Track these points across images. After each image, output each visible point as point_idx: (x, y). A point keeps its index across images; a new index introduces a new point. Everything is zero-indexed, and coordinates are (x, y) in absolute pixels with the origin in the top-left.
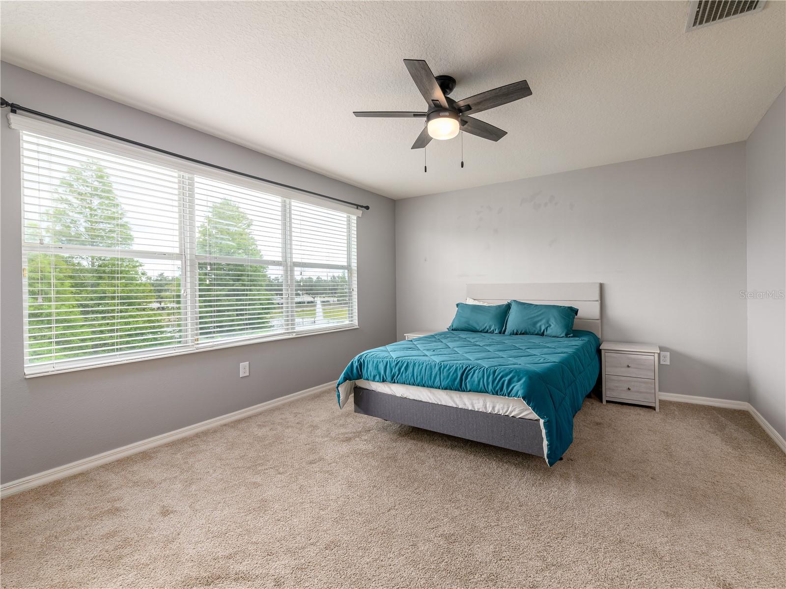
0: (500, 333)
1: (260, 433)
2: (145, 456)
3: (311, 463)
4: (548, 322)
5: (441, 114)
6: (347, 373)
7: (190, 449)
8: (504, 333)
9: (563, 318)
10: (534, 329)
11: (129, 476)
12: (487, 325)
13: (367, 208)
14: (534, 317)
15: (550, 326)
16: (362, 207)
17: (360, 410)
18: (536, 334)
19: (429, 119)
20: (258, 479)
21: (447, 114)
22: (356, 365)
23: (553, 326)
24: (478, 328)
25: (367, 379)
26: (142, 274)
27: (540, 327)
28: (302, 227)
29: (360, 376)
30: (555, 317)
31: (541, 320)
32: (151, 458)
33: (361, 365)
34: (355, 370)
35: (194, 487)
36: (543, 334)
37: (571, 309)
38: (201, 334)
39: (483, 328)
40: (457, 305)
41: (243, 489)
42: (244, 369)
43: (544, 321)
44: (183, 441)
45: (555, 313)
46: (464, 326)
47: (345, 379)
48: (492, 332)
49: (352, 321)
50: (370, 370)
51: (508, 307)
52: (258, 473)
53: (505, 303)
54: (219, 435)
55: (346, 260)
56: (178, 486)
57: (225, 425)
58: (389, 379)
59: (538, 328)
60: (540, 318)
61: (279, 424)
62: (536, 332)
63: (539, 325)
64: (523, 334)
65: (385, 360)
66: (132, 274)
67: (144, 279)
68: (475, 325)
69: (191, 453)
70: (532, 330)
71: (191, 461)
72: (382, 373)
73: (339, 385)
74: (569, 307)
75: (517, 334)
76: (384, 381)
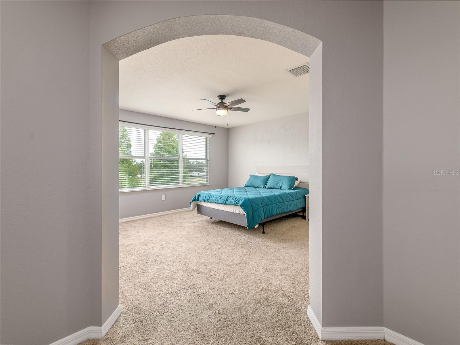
0: (264, 188)
1: (167, 219)
2: (134, 221)
3: (179, 227)
4: (282, 183)
5: (219, 109)
6: (194, 199)
7: (146, 221)
8: (265, 188)
9: (289, 182)
10: (277, 186)
11: (130, 225)
12: (259, 184)
13: (214, 134)
14: (277, 181)
15: (283, 185)
16: (211, 133)
17: (199, 213)
18: (278, 189)
19: (216, 110)
20: (163, 228)
21: (221, 108)
22: (197, 196)
23: (284, 185)
24: (255, 186)
25: (200, 201)
26: (135, 161)
27: (279, 185)
28: (186, 144)
29: (198, 200)
30: (286, 181)
31: (280, 182)
32: (135, 222)
33: (198, 196)
34: (196, 198)
35: (145, 228)
36: (280, 189)
37: (294, 178)
38: (150, 186)
39: (257, 186)
40: (250, 176)
41: (158, 230)
42: (164, 197)
43: (281, 183)
44: (144, 219)
45: (286, 179)
46: (250, 184)
47: (193, 201)
48: (261, 188)
49: (207, 182)
50: (201, 198)
51: (269, 176)
52: (164, 227)
53: (269, 175)
54: (154, 218)
55: (205, 156)
56: (142, 228)
57: (157, 216)
58: (206, 201)
59: (278, 186)
60: (279, 182)
61: (174, 217)
62: (278, 188)
63: (279, 184)
64: (273, 188)
65: (206, 194)
66: (131, 161)
67: (135, 164)
68: (254, 184)
69: (146, 222)
70: (276, 187)
71: (146, 223)
72: (204, 199)
73: (191, 203)
74: (293, 177)
75: (270, 188)
76: (205, 202)
